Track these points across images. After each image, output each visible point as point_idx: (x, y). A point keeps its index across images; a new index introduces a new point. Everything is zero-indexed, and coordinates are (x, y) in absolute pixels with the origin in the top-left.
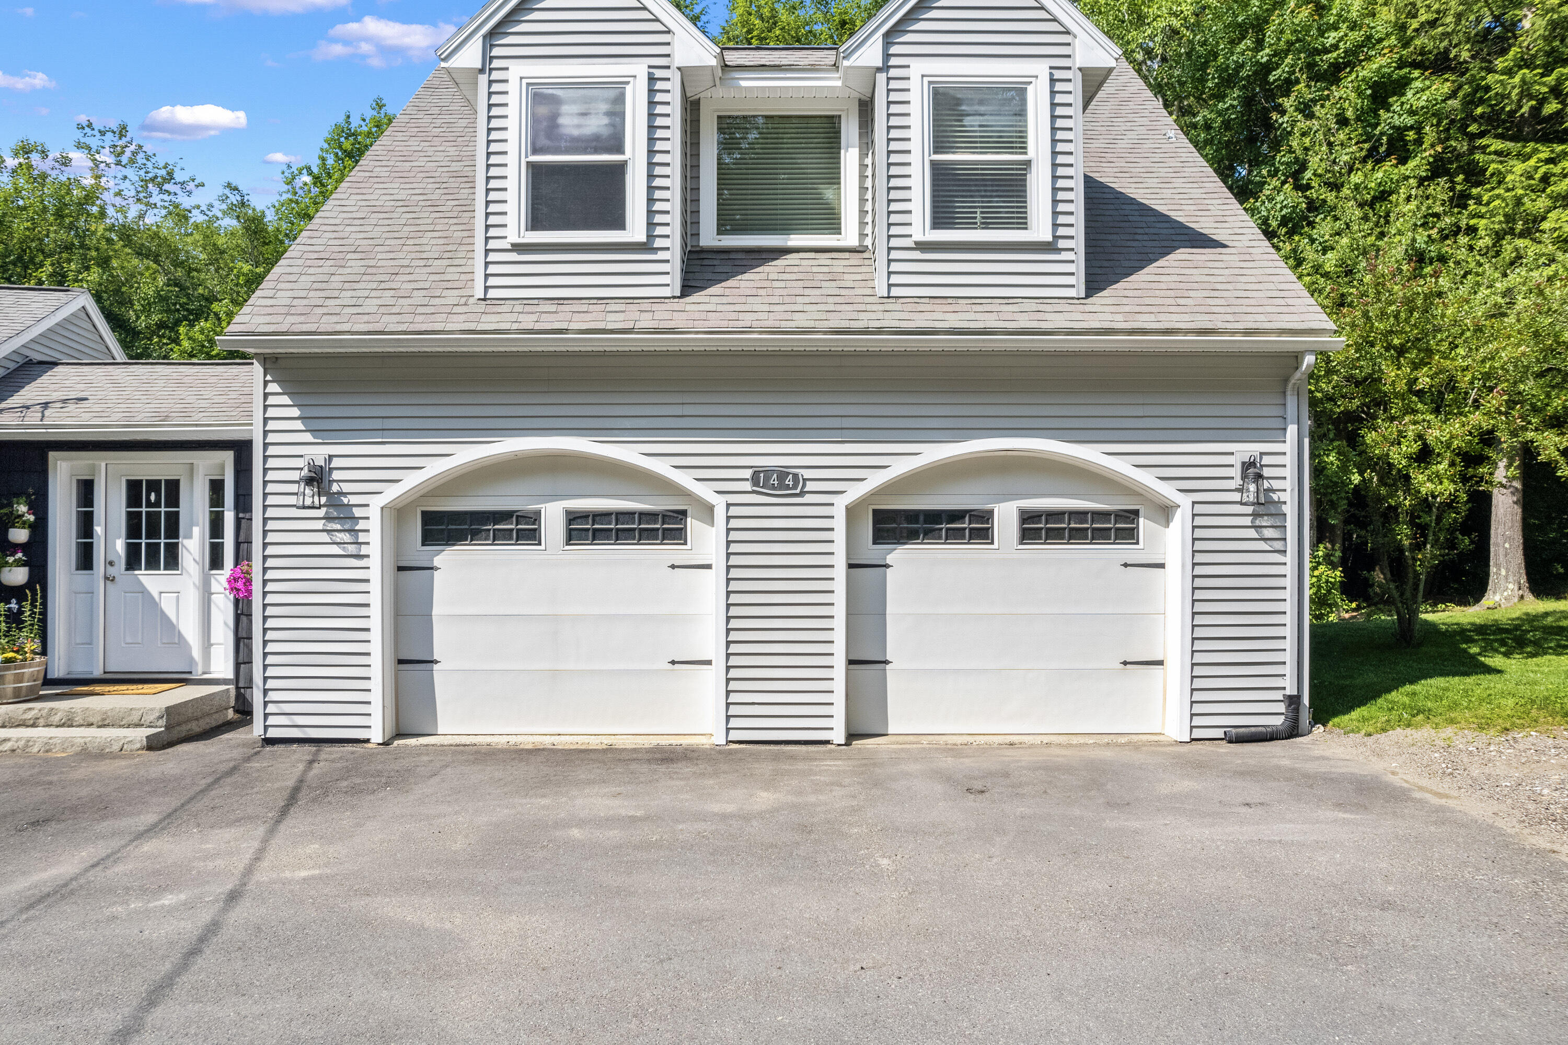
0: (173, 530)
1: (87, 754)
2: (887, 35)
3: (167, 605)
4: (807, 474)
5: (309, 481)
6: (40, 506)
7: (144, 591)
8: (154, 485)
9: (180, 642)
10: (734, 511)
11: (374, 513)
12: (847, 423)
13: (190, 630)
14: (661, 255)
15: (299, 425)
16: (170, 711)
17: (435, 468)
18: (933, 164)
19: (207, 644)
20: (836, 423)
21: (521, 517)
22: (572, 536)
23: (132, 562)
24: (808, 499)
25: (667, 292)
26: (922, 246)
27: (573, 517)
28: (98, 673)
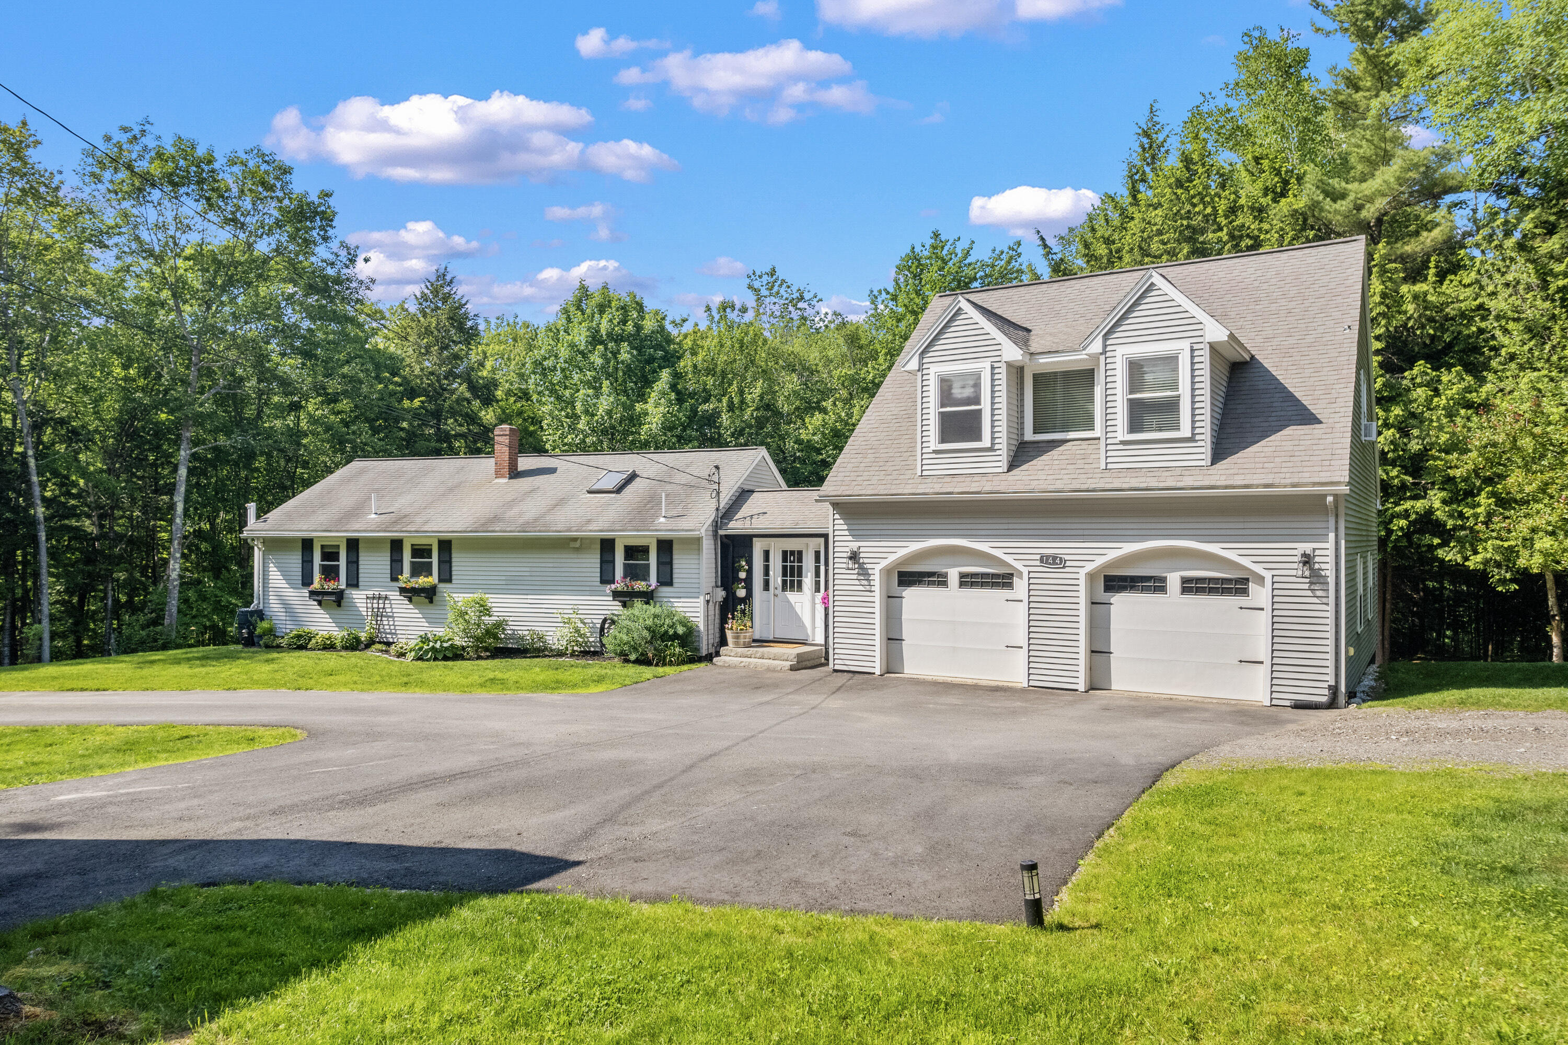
0: (800, 574)
1: (769, 670)
2: (1106, 334)
3: (798, 609)
4: (1067, 557)
5: (851, 558)
6: (750, 563)
7: (788, 602)
8: (792, 553)
9: (803, 626)
10: (1032, 575)
11: (877, 572)
12: (1086, 532)
13: (807, 620)
14: (998, 452)
15: (847, 533)
16: (798, 655)
17: (902, 553)
18: (1130, 400)
19: (814, 628)
20: (1081, 532)
21: (939, 575)
22: (962, 584)
23: (784, 588)
24: (1067, 570)
25: (1000, 470)
26: (1123, 443)
27: (962, 576)
28: (771, 638)
